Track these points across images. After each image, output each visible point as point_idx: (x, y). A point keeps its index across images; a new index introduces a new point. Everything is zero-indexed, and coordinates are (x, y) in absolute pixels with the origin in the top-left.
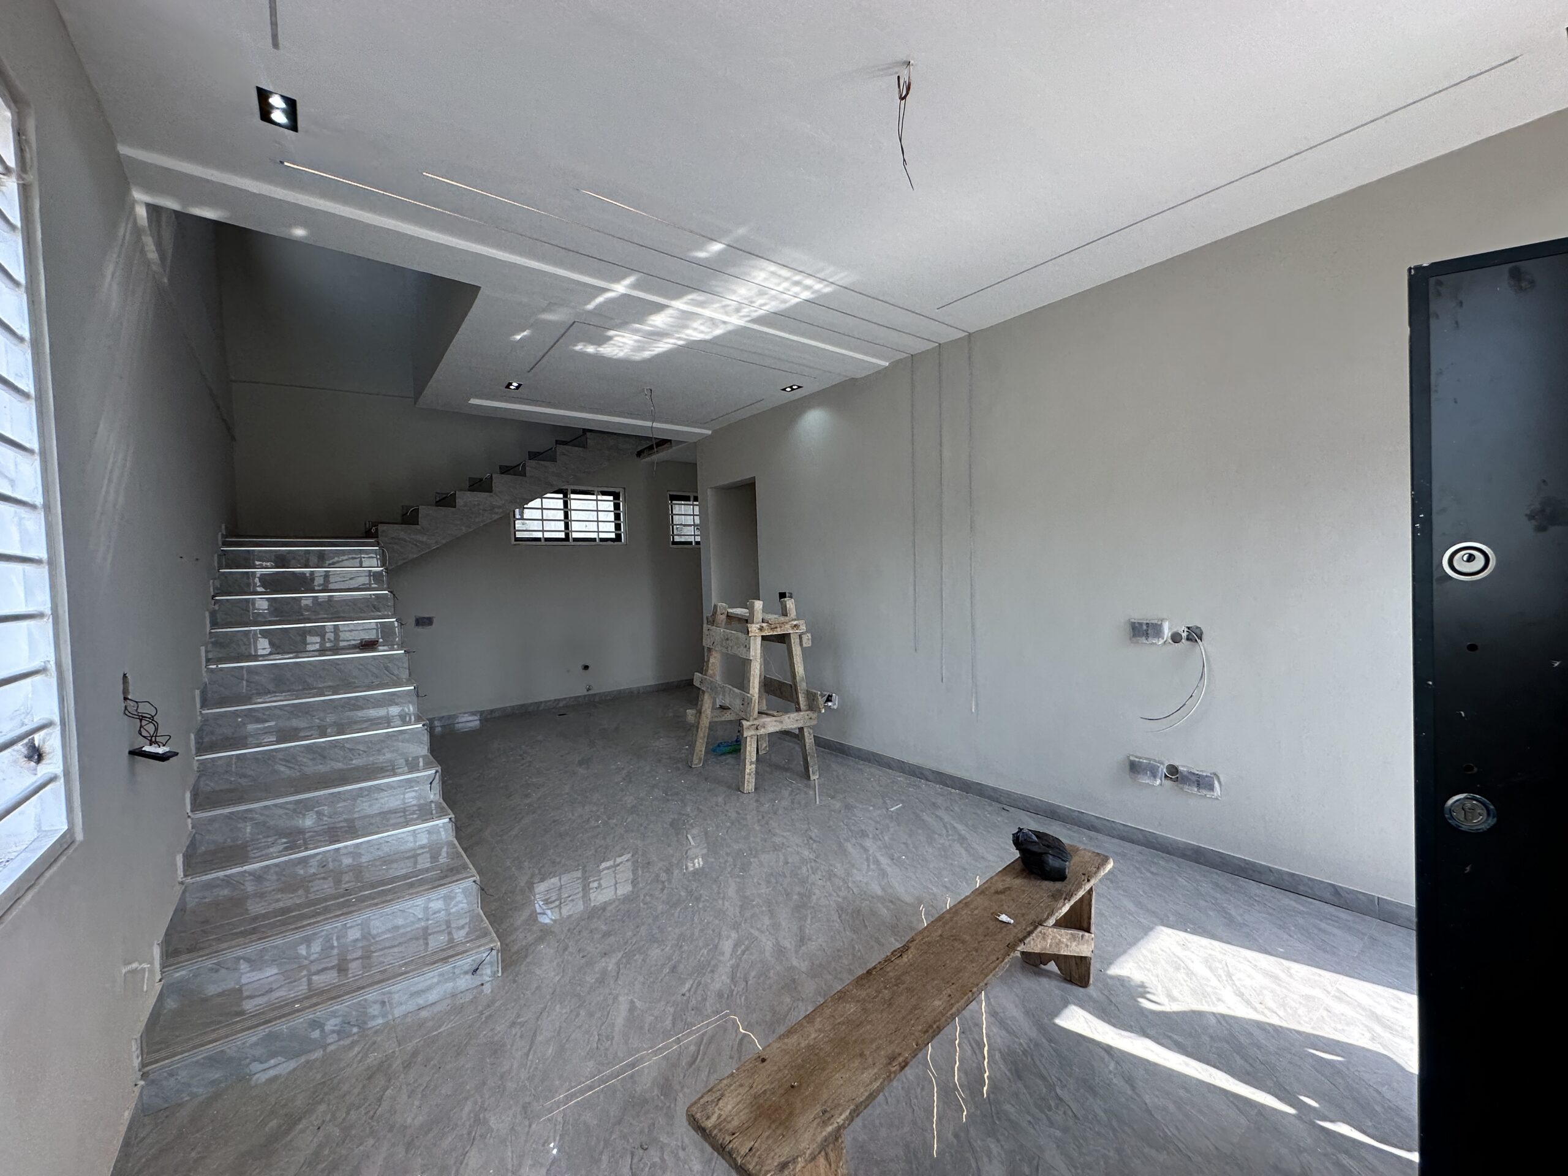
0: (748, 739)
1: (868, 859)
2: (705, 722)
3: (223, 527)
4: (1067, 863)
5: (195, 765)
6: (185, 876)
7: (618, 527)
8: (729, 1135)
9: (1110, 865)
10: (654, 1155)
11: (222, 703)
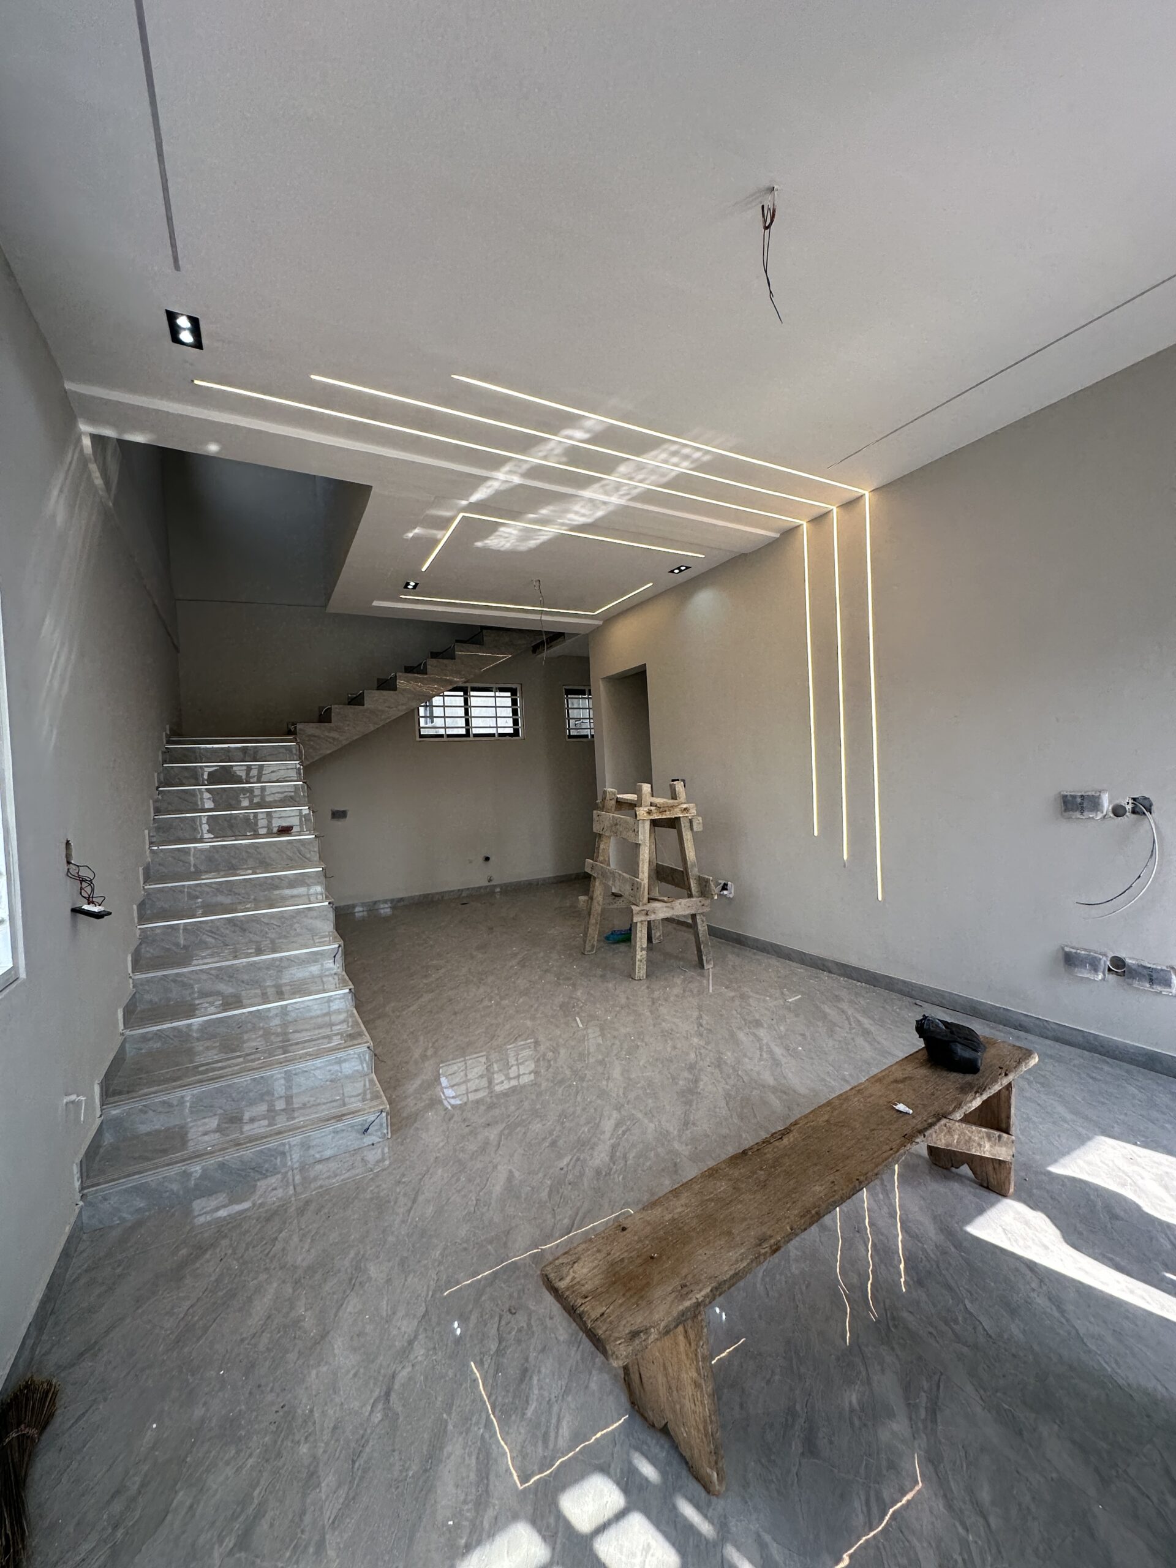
0: (639, 925)
1: (761, 1049)
2: (597, 908)
3: (168, 727)
4: (979, 1054)
5: (138, 932)
6: (125, 1027)
7: (515, 722)
8: (582, 1297)
9: (1035, 1060)
10: (521, 1320)
11: (163, 879)
